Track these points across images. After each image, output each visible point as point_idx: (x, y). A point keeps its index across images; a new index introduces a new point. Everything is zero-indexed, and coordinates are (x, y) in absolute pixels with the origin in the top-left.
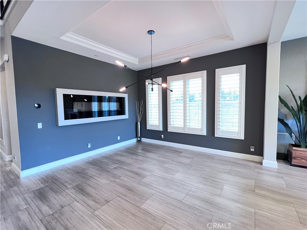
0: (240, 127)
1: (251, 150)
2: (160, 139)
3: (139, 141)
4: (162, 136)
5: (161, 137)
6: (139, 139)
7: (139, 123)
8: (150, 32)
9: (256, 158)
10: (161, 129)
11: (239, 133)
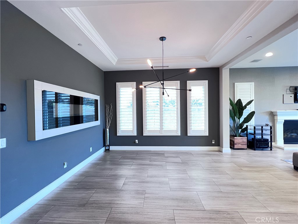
0: (205, 126)
1: (213, 143)
2: (135, 144)
3: (107, 151)
4: (137, 141)
5: (135, 142)
6: (107, 148)
7: (108, 130)
8: (162, 39)
9: (216, 148)
10: (135, 134)
11: (205, 131)
